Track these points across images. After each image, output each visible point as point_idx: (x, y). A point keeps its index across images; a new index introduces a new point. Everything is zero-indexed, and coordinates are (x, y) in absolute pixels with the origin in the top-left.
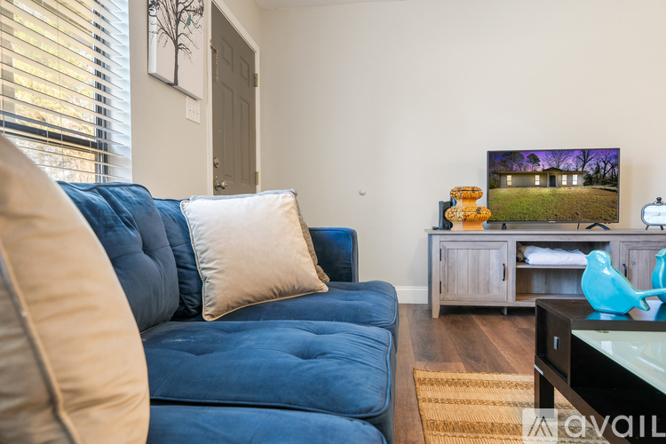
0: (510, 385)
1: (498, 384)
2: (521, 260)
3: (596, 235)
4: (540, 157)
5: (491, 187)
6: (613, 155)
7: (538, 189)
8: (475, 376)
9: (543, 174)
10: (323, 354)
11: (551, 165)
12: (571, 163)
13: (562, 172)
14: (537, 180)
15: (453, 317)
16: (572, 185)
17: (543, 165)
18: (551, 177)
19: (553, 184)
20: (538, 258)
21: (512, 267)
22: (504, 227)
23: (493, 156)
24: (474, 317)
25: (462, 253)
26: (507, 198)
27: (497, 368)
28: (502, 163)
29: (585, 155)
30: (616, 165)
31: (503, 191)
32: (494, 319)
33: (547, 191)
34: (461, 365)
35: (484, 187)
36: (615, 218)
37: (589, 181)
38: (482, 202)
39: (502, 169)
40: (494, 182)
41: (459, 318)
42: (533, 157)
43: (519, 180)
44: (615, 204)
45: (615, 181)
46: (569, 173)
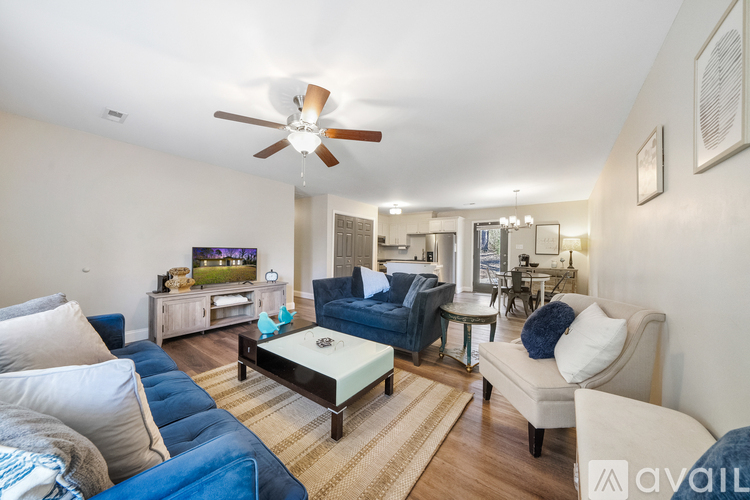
0: (222, 372)
1: (216, 374)
2: (213, 304)
3: (246, 288)
4: (222, 251)
5: (194, 266)
6: (254, 251)
7: (221, 267)
8: (203, 375)
9: (224, 259)
10: (169, 395)
11: (228, 255)
12: (237, 255)
13: (233, 259)
14: (221, 263)
15: (171, 344)
16: (236, 265)
17: (224, 255)
18: (227, 260)
19: (228, 265)
20: (221, 302)
21: (208, 309)
22: (202, 288)
23: (196, 250)
24: (185, 340)
25: (178, 306)
26: (204, 273)
27: (212, 366)
28: (200, 254)
29: (243, 251)
30: (255, 256)
31: (202, 269)
32: (198, 338)
33: (225, 268)
34: (192, 371)
35: (190, 267)
36: (255, 279)
37: (245, 263)
38: (188, 276)
39: (201, 257)
40: (196, 263)
41: (176, 343)
42: (218, 251)
43: (210, 263)
44: (255, 272)
45: (255, 262)
46: (236, 259)
